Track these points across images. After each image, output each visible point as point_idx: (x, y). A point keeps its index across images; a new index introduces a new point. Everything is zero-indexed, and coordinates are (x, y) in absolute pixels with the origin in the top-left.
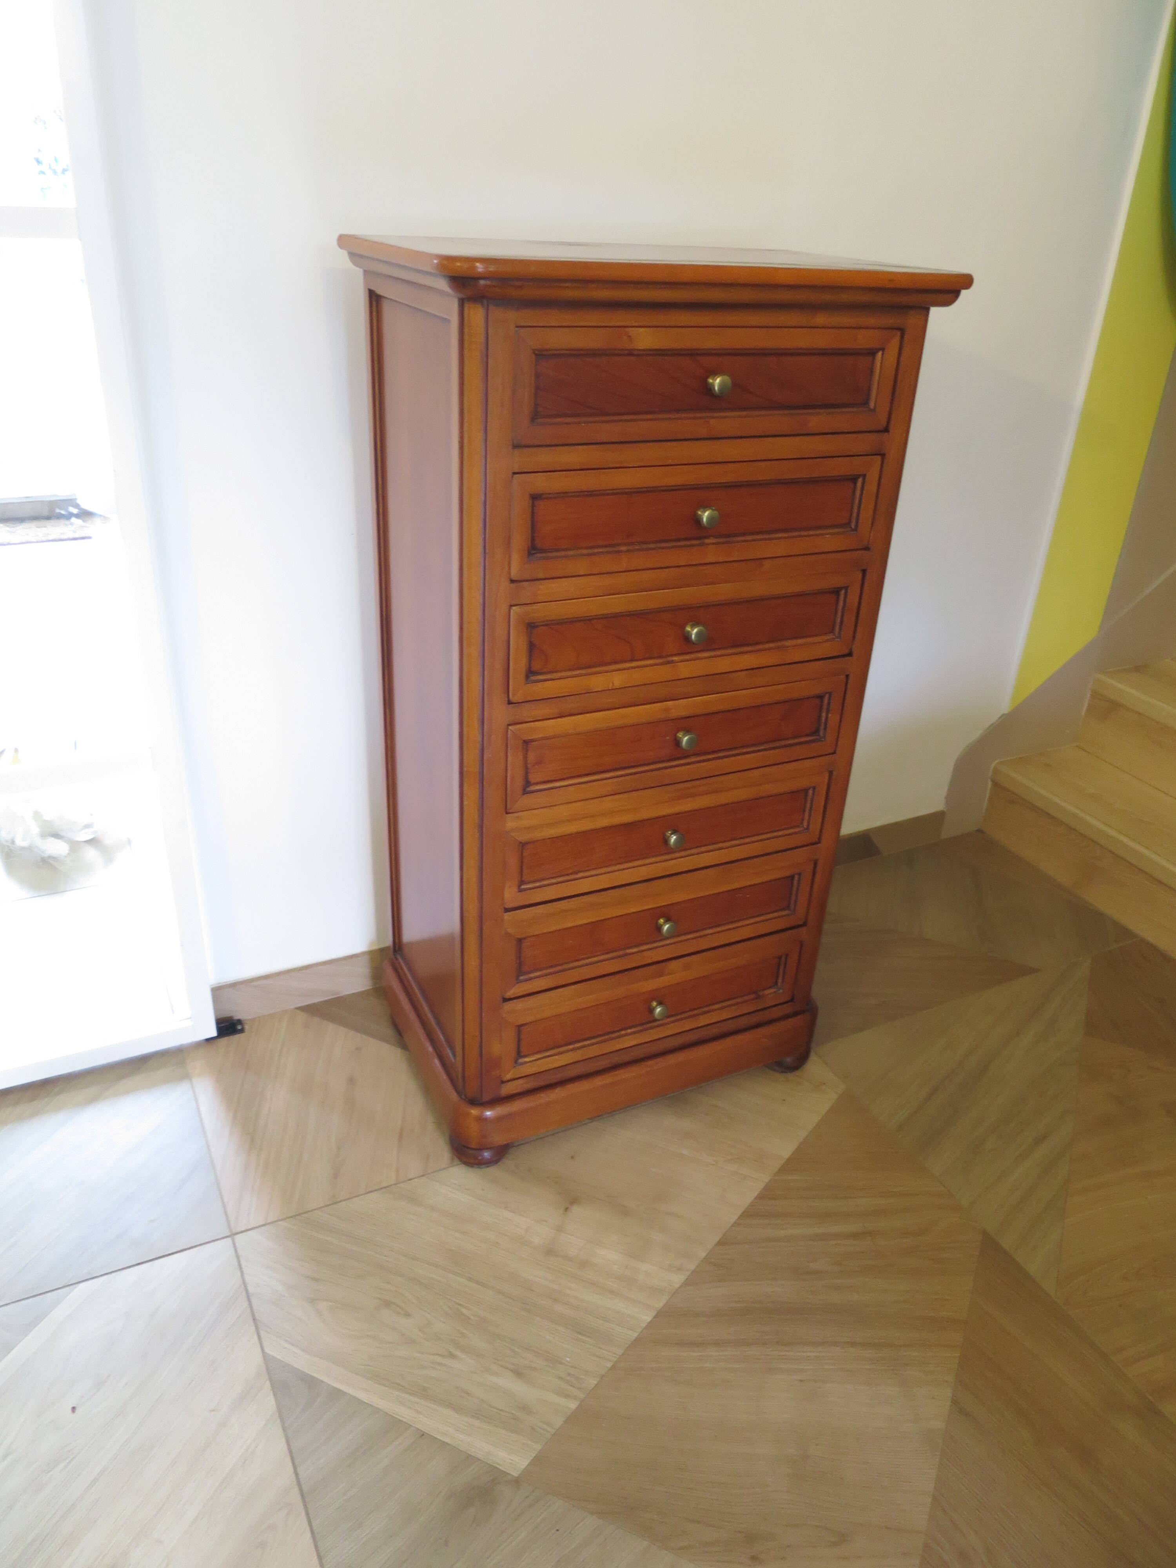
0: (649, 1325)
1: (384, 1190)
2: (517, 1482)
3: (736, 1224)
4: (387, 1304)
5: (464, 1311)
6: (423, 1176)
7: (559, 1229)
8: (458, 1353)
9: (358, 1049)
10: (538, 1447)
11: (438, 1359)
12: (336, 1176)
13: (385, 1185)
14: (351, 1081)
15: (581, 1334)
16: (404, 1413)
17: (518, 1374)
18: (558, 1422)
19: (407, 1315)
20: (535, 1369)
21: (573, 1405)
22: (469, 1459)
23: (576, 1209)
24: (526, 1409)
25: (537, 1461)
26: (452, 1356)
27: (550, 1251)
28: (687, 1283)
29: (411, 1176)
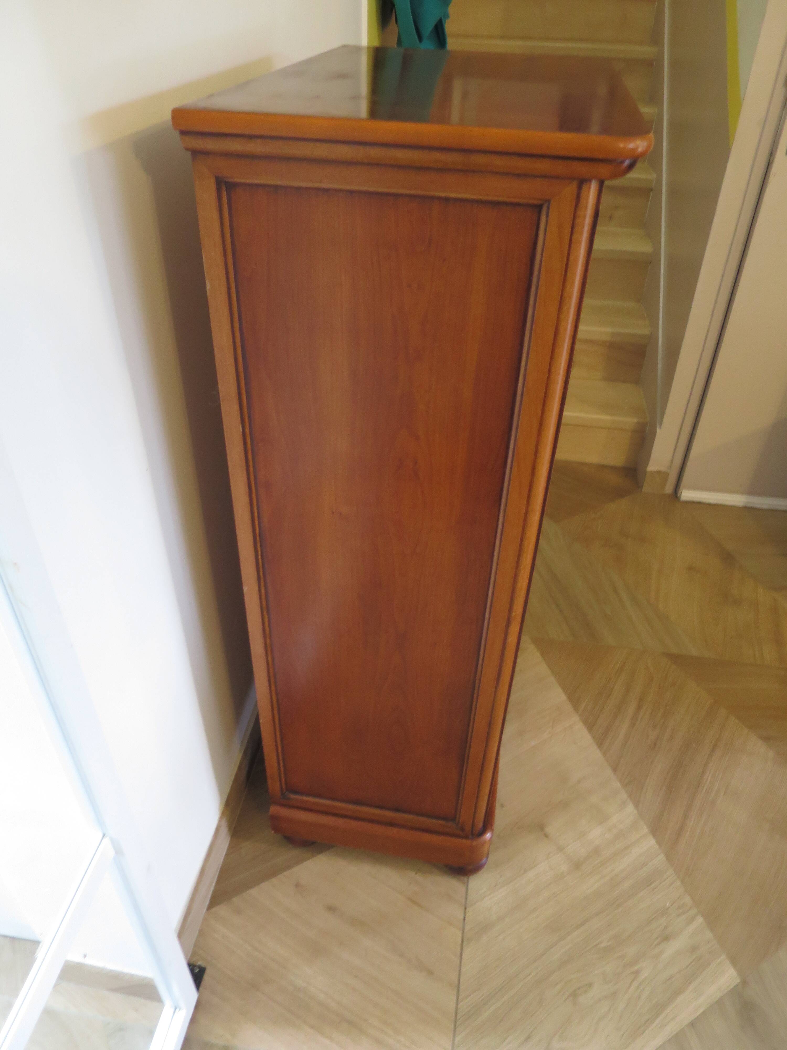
0: (659, 843)
1: (465, 943)
2: (744, 982)
3: (604, 754)
4: (574, 995)
5: (602, 946)
6: (465, 909)
7: (560, 849)
8: (636, 968)
9: (297, 885)
10: (723, 957)
11: (635, 984)
12: (430, 973)
13: (459, 940)
14: (331, 909)
15: (651, 884)
16: (671, 1029)
17: (666, 938)
18: (709, 935)
19: (590, 985)
20: (666, 927)
21: (700, 920)
22: (719, 1003)
23: (550, 830)
24: (694, 949)
25: (734, 961)
26: (637, 973)
27: (577, 866)
28: (637, 805)
29: (462, 917)
